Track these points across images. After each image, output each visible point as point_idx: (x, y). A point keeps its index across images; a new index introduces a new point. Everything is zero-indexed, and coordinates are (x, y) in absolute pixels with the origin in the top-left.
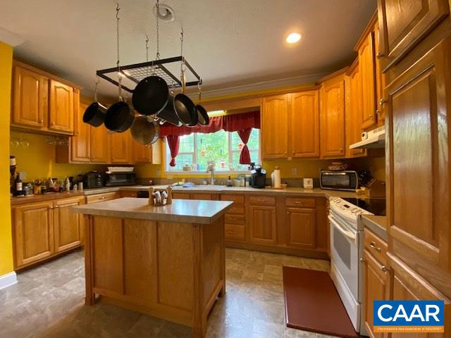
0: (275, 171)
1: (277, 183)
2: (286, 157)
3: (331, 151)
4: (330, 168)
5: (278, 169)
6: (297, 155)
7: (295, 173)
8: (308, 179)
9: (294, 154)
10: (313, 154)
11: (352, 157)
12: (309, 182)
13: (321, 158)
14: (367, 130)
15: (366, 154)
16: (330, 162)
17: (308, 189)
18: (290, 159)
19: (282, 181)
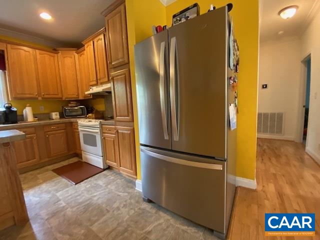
0: (27, 108)
1: (30, 118)
2: (37, 97)
3: (70, 95)
4: (70, 105)
5: (30, 106)
6: (46, 96)
7: (42, 110)
8: (56, 113)
9: (43, 95)
10: (57, 96)
11: (83, 98)
12: (56, 115)
13: (64, 99)
14: (93, 86)
15: (92, 97)
16: (69, 102)
17: (56, 119)
18: (40, 98)
19: (35, 116)
